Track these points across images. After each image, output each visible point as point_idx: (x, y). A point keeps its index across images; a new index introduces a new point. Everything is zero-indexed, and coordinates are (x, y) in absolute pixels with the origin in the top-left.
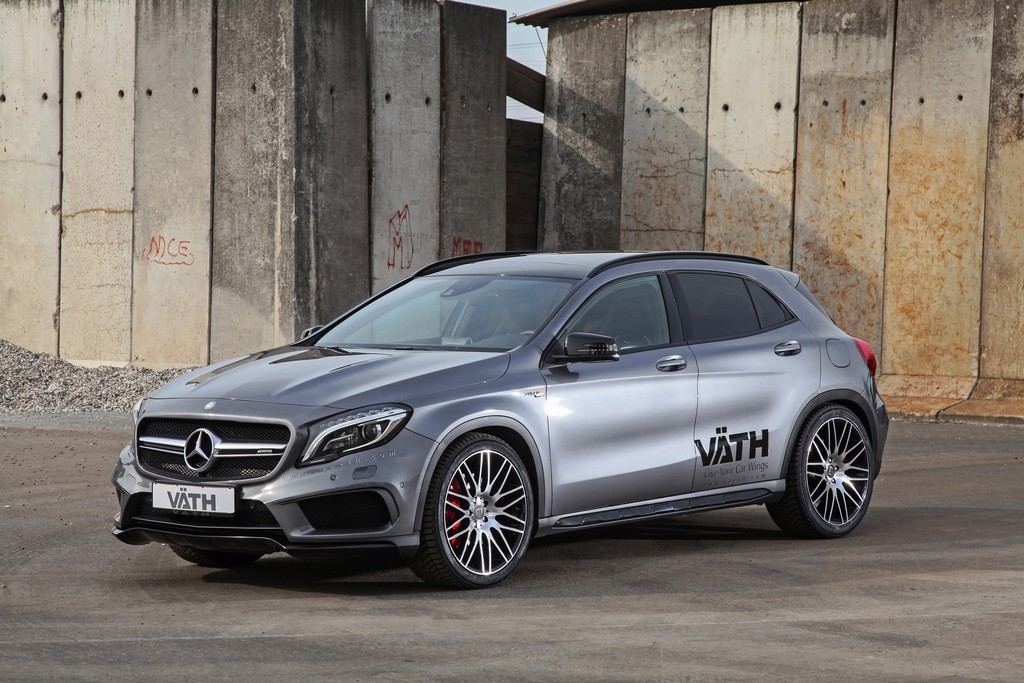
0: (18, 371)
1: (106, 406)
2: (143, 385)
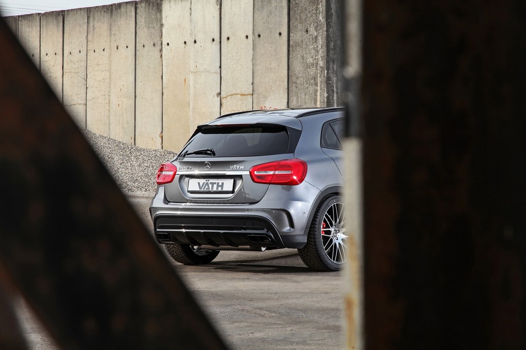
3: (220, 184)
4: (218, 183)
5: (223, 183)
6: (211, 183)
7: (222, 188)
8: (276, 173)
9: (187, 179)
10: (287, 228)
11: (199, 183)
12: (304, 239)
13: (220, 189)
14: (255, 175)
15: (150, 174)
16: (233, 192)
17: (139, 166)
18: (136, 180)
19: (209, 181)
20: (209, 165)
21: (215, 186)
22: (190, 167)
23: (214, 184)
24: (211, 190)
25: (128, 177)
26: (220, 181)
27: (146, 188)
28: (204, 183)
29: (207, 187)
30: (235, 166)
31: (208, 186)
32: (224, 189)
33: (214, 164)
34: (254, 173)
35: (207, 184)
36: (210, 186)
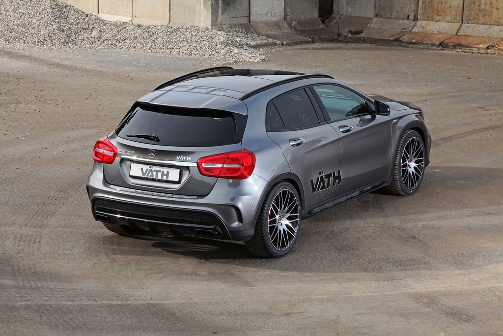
0: (78, 24)
1: (119, 45)
2: (137, 34)
3: (165, 173)
4: (163, 172)
5: (168, 172)
6: (155, 171)
7: (167, 177)
8: (224, 167)
9: (128, 162)
10: (236, 224)
11: (142, 169)
12: (251, 232)
13: (165, 178)
14: (203, 168)
15: (27, 24)
16: (179, 182)
17: (14, 11)
18: (12, 29)
19: (152, 168)
20: (153, 153)
21: (160, 175)
22: (133, 152)
23: (158, 173)
24: (155, 178)
25: (3, 25)
26: (165, 170)
27: (25, 39)
28: (147, 170)
29: (150, 174)
30: (182, 156)
31: (152, 173)
32: (170, 179)
33: (159, 153)
34: (202, 165)
35: (151, 171)
36: (154, 173)
